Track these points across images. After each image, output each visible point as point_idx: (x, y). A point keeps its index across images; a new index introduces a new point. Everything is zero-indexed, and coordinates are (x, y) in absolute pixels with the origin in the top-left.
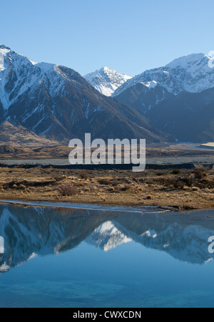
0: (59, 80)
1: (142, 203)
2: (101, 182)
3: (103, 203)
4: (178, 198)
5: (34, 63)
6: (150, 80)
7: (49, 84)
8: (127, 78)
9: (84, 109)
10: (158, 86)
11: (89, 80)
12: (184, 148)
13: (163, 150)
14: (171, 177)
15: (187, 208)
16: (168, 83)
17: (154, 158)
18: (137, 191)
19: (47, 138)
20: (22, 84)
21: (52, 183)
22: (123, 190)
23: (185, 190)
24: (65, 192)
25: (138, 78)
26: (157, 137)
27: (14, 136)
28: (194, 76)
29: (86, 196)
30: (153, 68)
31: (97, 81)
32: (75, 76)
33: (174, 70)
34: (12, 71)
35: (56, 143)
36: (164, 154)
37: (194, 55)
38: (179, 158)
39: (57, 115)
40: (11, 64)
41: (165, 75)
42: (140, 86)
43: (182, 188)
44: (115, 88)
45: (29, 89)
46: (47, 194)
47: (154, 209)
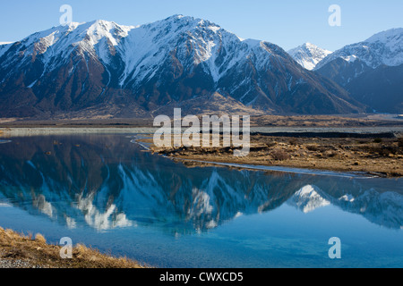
0: (265, 55)
1: (351, 169)
2: (310, 148)
3: (313, 167)
4: (384, 165)
5: (241, 40)
6: (349, 55)
7: (255, 59)
8: (327, 52)
9: (288, 82)
10: (357, 60)
11: (292, 55)
12: (382, 119)
13: (361, 120)
14: (375, 145)
15: (395, 175)
16: (367, 57)
17: (352, 128)
18: (343, 157)
19: (253, 108)
20: (231, 59)
21: (265, 149)
22: (331, 156)
23: (390, 157)
24: (277, 157)
25: (338, 52)
26: (356, 108)
27: (223, 106)
28: (392, 50)
29: (297, 161)
30: (353, 43)
31: (299, 56)
32: (279, 51)
33: (373, 44)
34: (221, 46)
35: (262, 112)
36: (363, 124)
37: (393, 30)
38: (377, 128)
39: (263, 87)
40: (220, 41)
41: (364, 50)
42: (339, 60)
43: (387, 156)
44: (316, 62)
45: (237, 63)
46: (260, 158)
47: (363, 175)
